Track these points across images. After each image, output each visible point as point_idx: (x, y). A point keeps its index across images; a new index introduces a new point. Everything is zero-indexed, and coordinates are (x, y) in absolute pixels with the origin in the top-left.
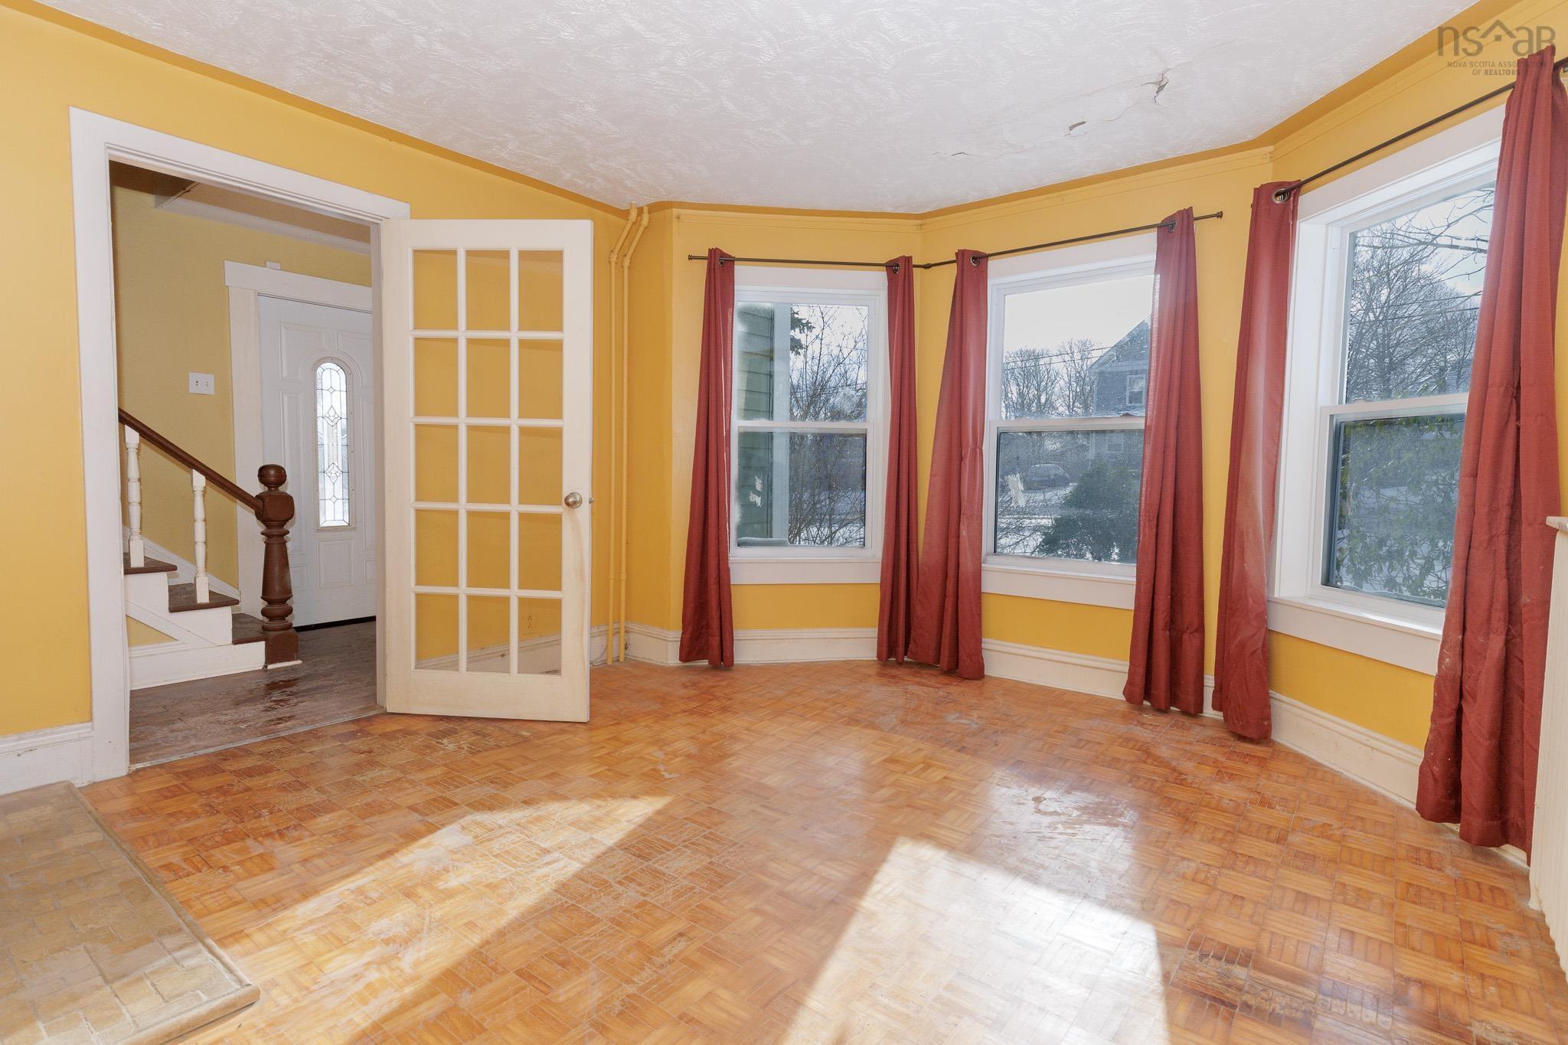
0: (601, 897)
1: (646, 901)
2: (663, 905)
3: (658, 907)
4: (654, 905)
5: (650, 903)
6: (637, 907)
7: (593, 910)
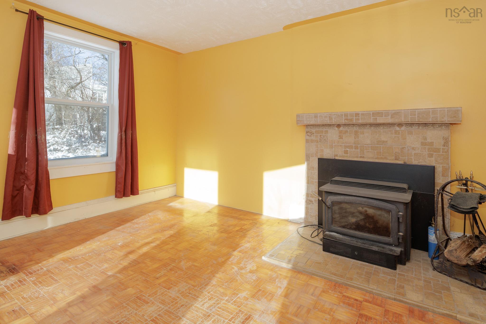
0: (185, 291)
1: (168, 290)
2: (162, 288)
3: (164, 287)
4: (165, 288)
5: (166, 289)
6: (171, 287)
7: (187, 286)
